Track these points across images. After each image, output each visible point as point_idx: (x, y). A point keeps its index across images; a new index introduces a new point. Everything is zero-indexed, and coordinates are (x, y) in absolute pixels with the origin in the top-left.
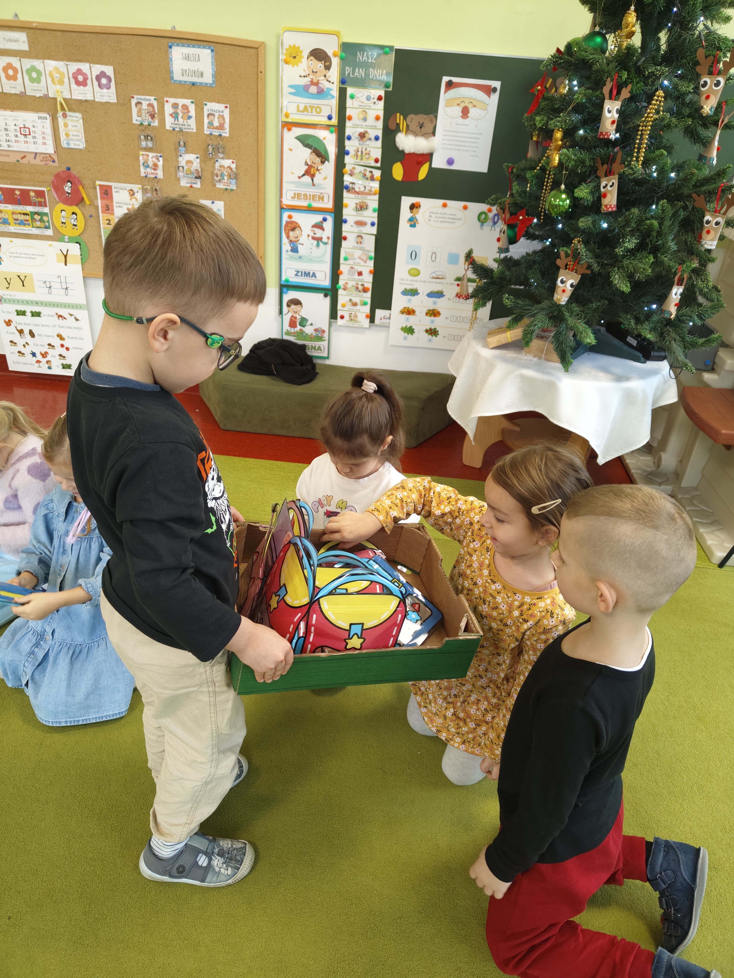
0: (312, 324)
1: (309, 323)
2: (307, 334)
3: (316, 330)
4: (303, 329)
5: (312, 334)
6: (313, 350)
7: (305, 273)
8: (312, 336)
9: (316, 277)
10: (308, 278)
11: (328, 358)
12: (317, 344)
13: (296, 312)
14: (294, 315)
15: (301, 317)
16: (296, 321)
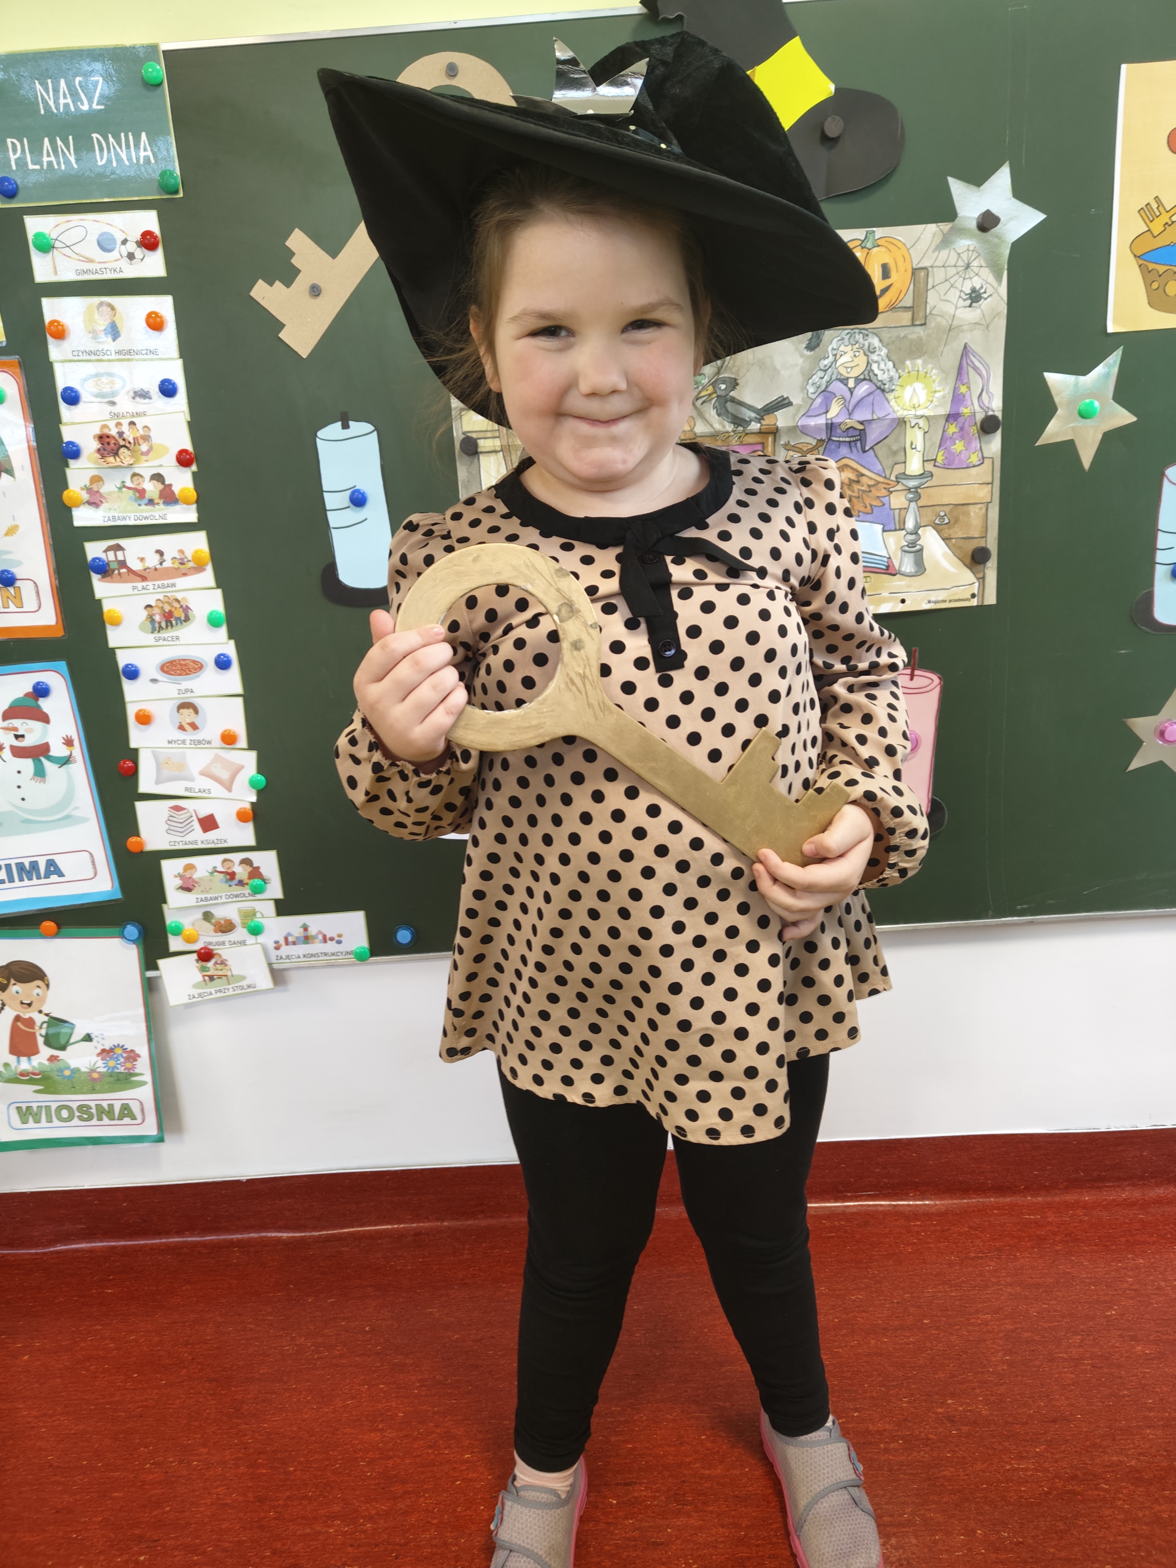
1: (77, 1035)
2: (76, 1071)
3: (105, 1053)
4: (61, 1055)
5: (93, 1071)
6: (106, 1121)
7: (21, 867)
8: (95, 1076)
9: (61, 875)
10: (35, 881)
11: (161, 1140)
12: (117, 1098)
13: (30, 1005)
14: (24, 1013)
15: (46, 1019)
16: (34, 1033)
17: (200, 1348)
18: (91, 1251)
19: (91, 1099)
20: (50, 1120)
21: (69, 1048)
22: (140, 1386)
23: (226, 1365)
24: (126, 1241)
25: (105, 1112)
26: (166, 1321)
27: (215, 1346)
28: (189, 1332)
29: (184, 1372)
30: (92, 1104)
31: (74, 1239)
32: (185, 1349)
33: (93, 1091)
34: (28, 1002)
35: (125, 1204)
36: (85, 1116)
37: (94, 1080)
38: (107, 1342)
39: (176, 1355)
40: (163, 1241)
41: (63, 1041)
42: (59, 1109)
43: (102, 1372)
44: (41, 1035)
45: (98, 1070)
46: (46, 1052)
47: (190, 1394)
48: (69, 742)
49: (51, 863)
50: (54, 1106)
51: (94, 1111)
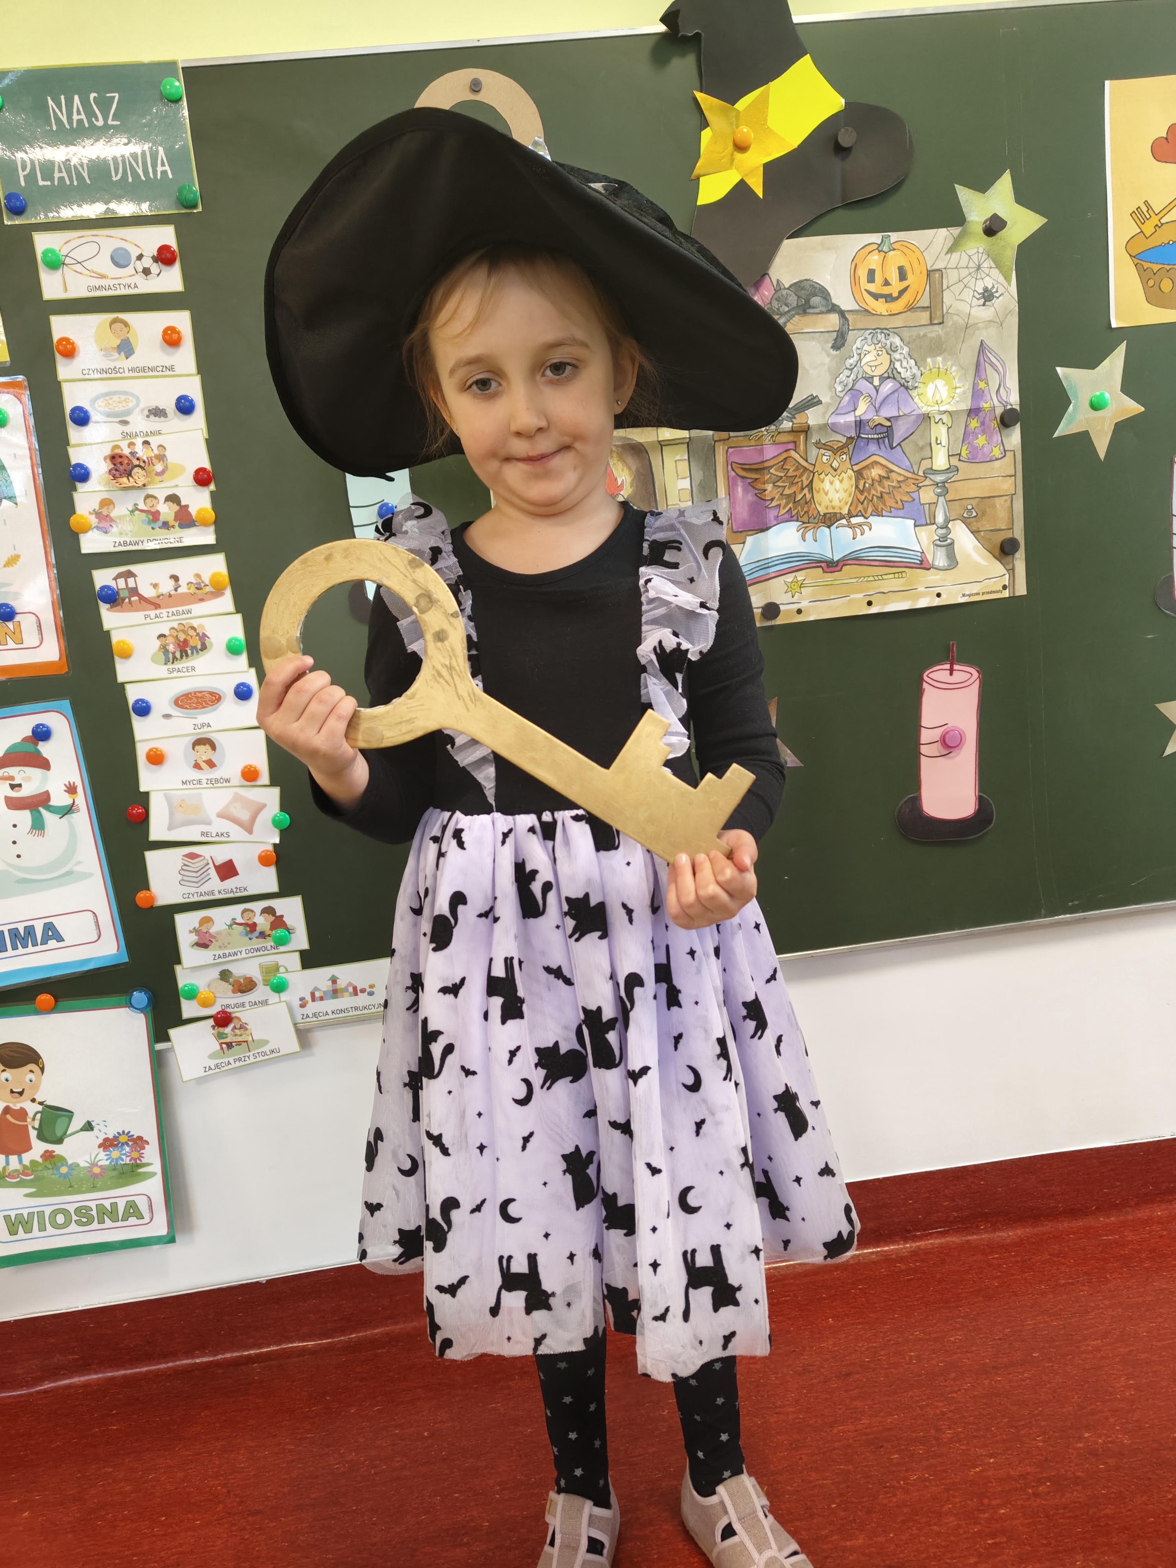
0: (89, 1127)
1: (77, 1123)
2: (74, 1167)
3: (108, 1144)
4: (57, 1149)
5: (94, 1165)
6: (108, 1223)
7: (14, 933)
8: (97, 1170)
9: (60, 939)
10: (31, 949)
11: (172, 1240)
12: (120, 1196)
13: (21, 1093)
14: (15, 1104)
15: (40, 1108)
16: (27, 1126)
17: (233, 1479)
18: (86, 1385)
19: (91, 1199)
20: (42, 1228)
21: (66, 1140)
22: (170, 1530)
23: (269, 1494)
24: (126, 1369)
25: (108, 1213)
26: (188, 1453)
27: (252, 1473)
28: (217, 1462)
29: (221, 1507)
30: (93, 1205)
31: (64, 1374)
32: (217, 1482)
33: (94, 1188)
34: (20, 1090)
35: (125, 1325)
36: (84, 1220)
37: (95, 1176)
38: (122, 1484)
39: (207, 1489)
40: (170, 1364)
41: (59, 1133)
42: (54, 1213)
43: (121, 1520)
44: (34, 1128)
45: (100, 1164)
46: (38, 1148)
47: (231, 1532)
48: (71, 789)
49: (49, 928)
50: (48, 1211)
51: (94, 1213)
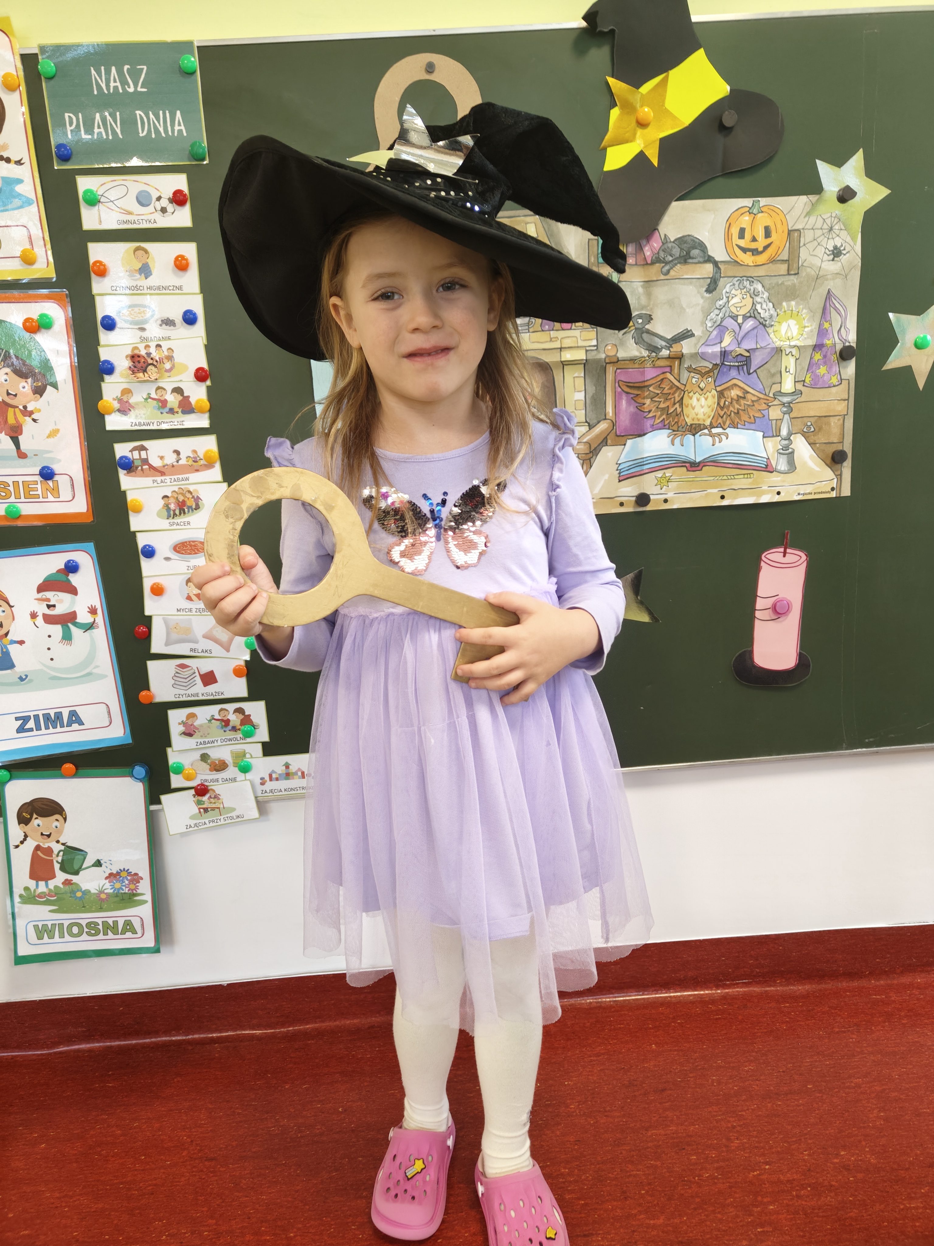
0: (98, 864)
1: (89, 861)
2: (86, 892)
3: (112, 877)
4: (74, 878)
5: (101, 892)
6: (111, 935)
7: (47, 717)
8: (103, 896)
9: (81, 723)
10: (59, 729)
11: (157, 951)
12: (120, 916)
13: (49, 836)
14: (44, 843)
15: (63, 848)
16: (52, 860)
17: (195, 1132)
18: (92, 1050)
19: (98, 917)
20: (62, 936)
21: (81, 872)
22: (148, 1167)
23: (222, 1146)
24: (122, 1042)
25: (111, 928)
26: (163, 1109)
27: (210, 1129)
28: (185, 1118)
29: (185, 1152)
30: (100, 921)
31: (75, 1041)
32: (184, 1133)
33: (101, 909)
34: (48, 833)
35: (122, 1009)
36: (93, 932)
37: (102, 900)
38: (114, 1129)
39: (176, 1138)
40: (155, 1040)
41: (76, 867)
42: (71, 926)
43: (112, 1156)
44: (57, 862)
45: (106, 891)
46: (61, 877)
47: (193, 1172)
48: (93, 611)
49: (73, 714)
50: (66, 923)
51: (100, 927)
